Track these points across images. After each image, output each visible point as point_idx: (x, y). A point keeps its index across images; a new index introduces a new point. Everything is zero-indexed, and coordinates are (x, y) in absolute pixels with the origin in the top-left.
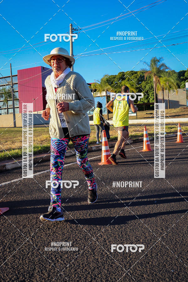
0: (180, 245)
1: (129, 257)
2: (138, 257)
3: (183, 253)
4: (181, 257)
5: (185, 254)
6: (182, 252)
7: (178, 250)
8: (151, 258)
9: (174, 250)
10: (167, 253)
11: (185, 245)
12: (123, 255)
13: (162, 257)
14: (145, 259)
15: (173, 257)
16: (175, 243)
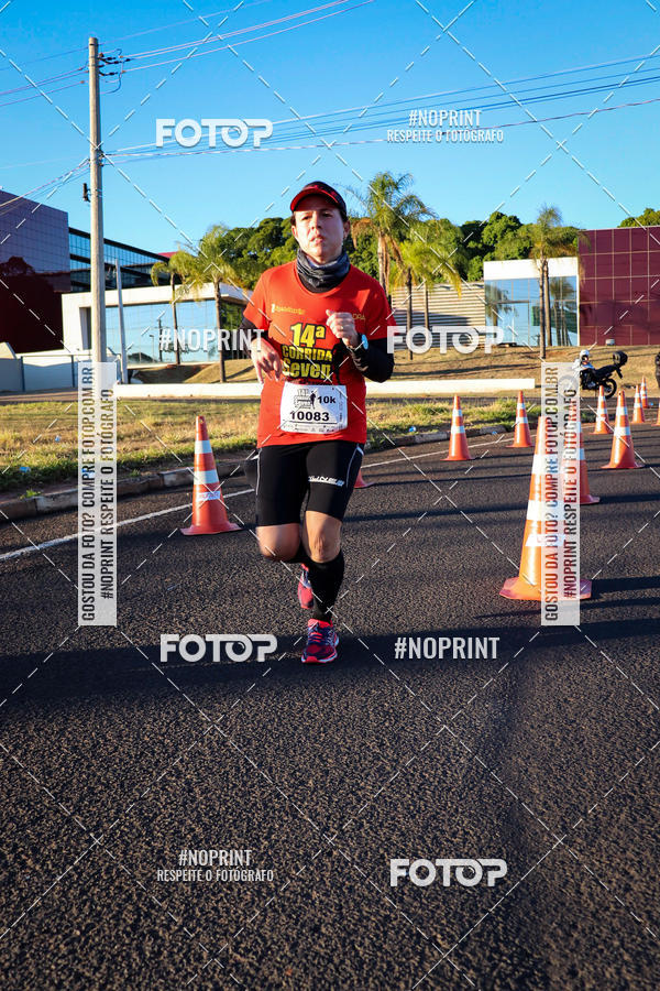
0: (434, 792)
1: (266, 838)
2: (296, 838)
3: (444, 815)
4: (436, 828)
5: (449, 820)
6: (438, 813)
7: (425, 806)
9: (415, 806)
10: (393, 819)
11: (449, 790)
12: (248, 831)
13: (376, 833)
14: (321, 840)
15: (408, 829)
16: (419, 788)
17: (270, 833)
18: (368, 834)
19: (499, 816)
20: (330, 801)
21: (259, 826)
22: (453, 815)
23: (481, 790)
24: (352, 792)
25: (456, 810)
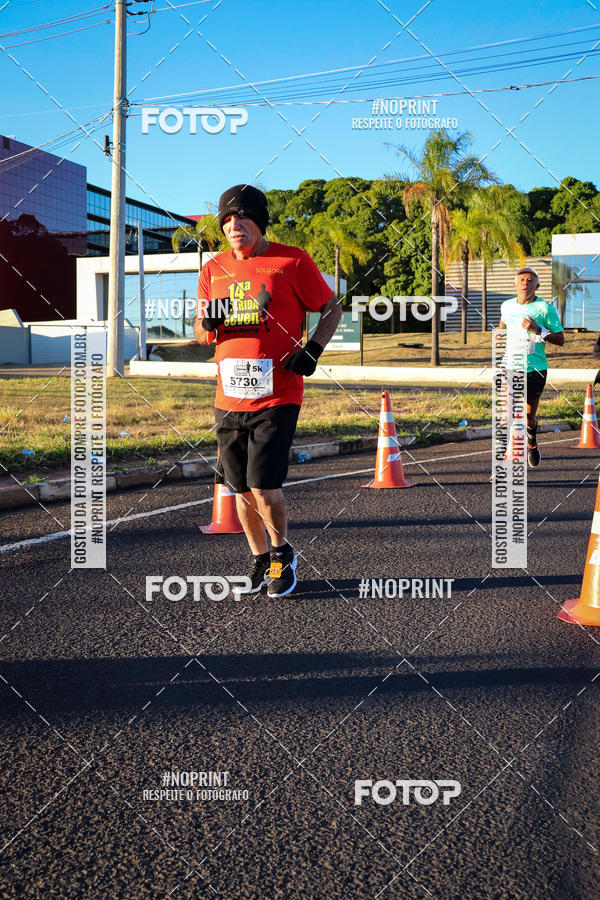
0: (474, 845)
1: (281, 887)
2: (315, 889)
3: (485, 873)
4: (476, 887)
5: (491, 879)
6: (479, 870)
7: (464, 860)
8: (363, 890)
9: (452, 860)
10: (426, 873)
11: (493, 843)
12: (261, 877)
13: (406, 888)
14: (343, 893)
15: (444, 887)
16: (458, 837)
17: (286, 881)
18: (397, 889)
19: (550, 879)
20: (356, 847)
21: (274, 871)
22: (496, 874)
23: (530, 846)
24: (382, 839)
25: (500, 868)
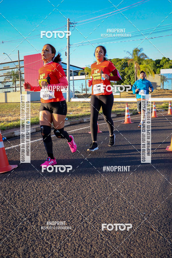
0: (151, 195)
1: (111, 203)
2: (118, 204)
4: (152, 203)
6: (152, 200)
7: (149, 198)
8: (128, 204)
9: (146, 198)
10: (141, 201)
11: (155, 195)
12: (107, 201)
13: (137, 204)
14: (124, 205)
15: (145, 203)
16: (147, 194)
17: (112, 202)
18: (135, 204)
19: (167, 201)
20: (126, 196)
21: (110, 200)
22: (156, 201)
23: (162, 195)
24: (131, 194)
25: (157, 199)
